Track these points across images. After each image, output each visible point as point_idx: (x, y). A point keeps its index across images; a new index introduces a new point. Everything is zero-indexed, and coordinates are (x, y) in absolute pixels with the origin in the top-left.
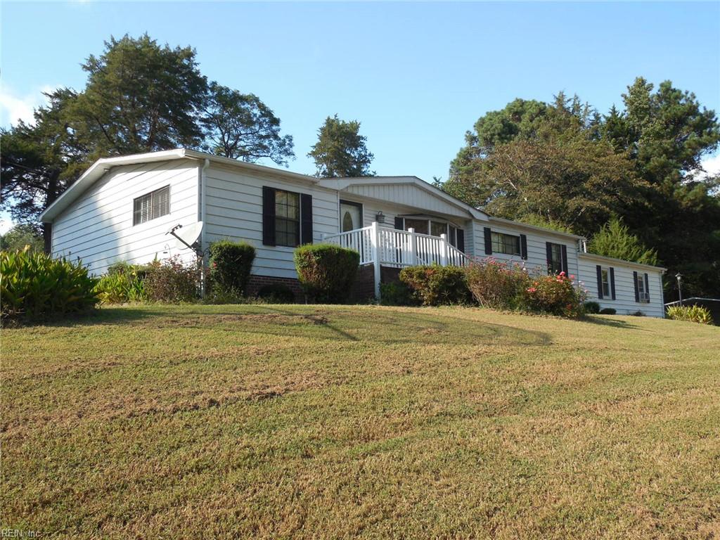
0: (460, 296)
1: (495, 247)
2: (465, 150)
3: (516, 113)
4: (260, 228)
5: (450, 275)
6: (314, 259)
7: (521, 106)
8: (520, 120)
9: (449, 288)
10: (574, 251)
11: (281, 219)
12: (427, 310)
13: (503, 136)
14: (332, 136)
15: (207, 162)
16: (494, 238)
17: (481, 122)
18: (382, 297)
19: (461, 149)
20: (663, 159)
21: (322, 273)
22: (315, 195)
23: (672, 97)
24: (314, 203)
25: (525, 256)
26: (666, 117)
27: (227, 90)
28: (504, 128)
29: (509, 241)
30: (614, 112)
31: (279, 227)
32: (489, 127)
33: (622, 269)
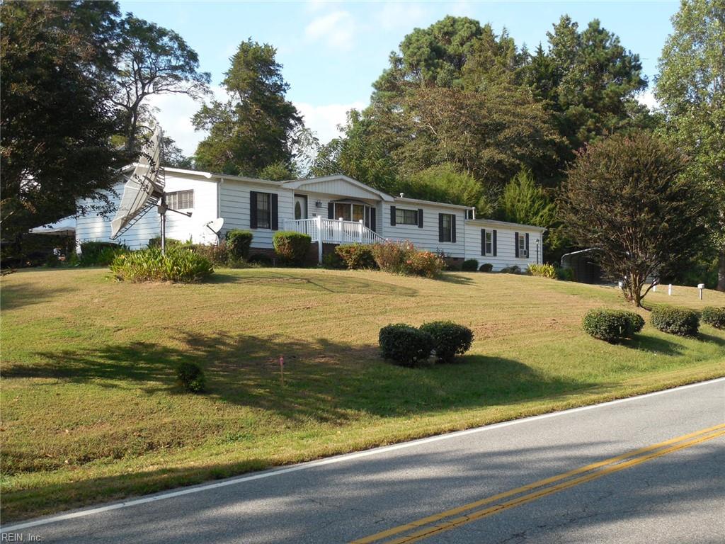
0: (370, 264)
1: (398, 219)
2: (389, 72)
3: (446, 33)
4: (249, 217)
5: (364, 252)
6: (286, 241)
7: (452, 25)
8: (449, 42)
9: (363, 259)
10: (463, 219)
11: (260, 210)
12: (350, 273)
13: (430, 62)
14: (247, 64)
15: (222, 180)
16: (398, 213)
17: (408, 43)
18: (323, 262)
19: (385, 70)
20: (581, 108)
21: (290, 249)
22: (279, 193)
23: (597, 40)
24: (279, 199)
25: (421, 226)
26: (590, 62)
27: (145, 22)
28: (431, 53)
29: (408, 214)
30: (540, 51)
31: (259, 215)
32: (416, 51)
33: (504, 231)
